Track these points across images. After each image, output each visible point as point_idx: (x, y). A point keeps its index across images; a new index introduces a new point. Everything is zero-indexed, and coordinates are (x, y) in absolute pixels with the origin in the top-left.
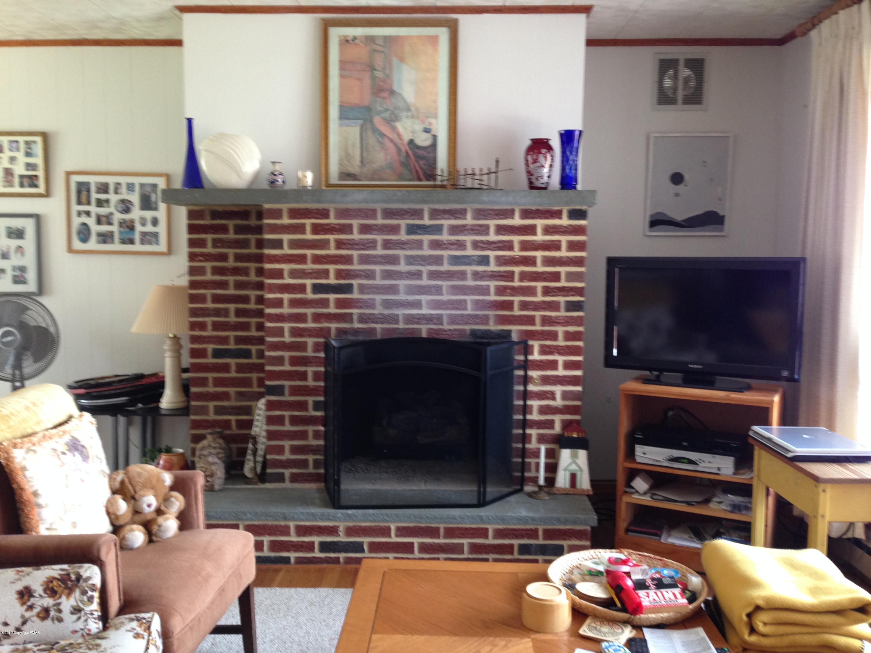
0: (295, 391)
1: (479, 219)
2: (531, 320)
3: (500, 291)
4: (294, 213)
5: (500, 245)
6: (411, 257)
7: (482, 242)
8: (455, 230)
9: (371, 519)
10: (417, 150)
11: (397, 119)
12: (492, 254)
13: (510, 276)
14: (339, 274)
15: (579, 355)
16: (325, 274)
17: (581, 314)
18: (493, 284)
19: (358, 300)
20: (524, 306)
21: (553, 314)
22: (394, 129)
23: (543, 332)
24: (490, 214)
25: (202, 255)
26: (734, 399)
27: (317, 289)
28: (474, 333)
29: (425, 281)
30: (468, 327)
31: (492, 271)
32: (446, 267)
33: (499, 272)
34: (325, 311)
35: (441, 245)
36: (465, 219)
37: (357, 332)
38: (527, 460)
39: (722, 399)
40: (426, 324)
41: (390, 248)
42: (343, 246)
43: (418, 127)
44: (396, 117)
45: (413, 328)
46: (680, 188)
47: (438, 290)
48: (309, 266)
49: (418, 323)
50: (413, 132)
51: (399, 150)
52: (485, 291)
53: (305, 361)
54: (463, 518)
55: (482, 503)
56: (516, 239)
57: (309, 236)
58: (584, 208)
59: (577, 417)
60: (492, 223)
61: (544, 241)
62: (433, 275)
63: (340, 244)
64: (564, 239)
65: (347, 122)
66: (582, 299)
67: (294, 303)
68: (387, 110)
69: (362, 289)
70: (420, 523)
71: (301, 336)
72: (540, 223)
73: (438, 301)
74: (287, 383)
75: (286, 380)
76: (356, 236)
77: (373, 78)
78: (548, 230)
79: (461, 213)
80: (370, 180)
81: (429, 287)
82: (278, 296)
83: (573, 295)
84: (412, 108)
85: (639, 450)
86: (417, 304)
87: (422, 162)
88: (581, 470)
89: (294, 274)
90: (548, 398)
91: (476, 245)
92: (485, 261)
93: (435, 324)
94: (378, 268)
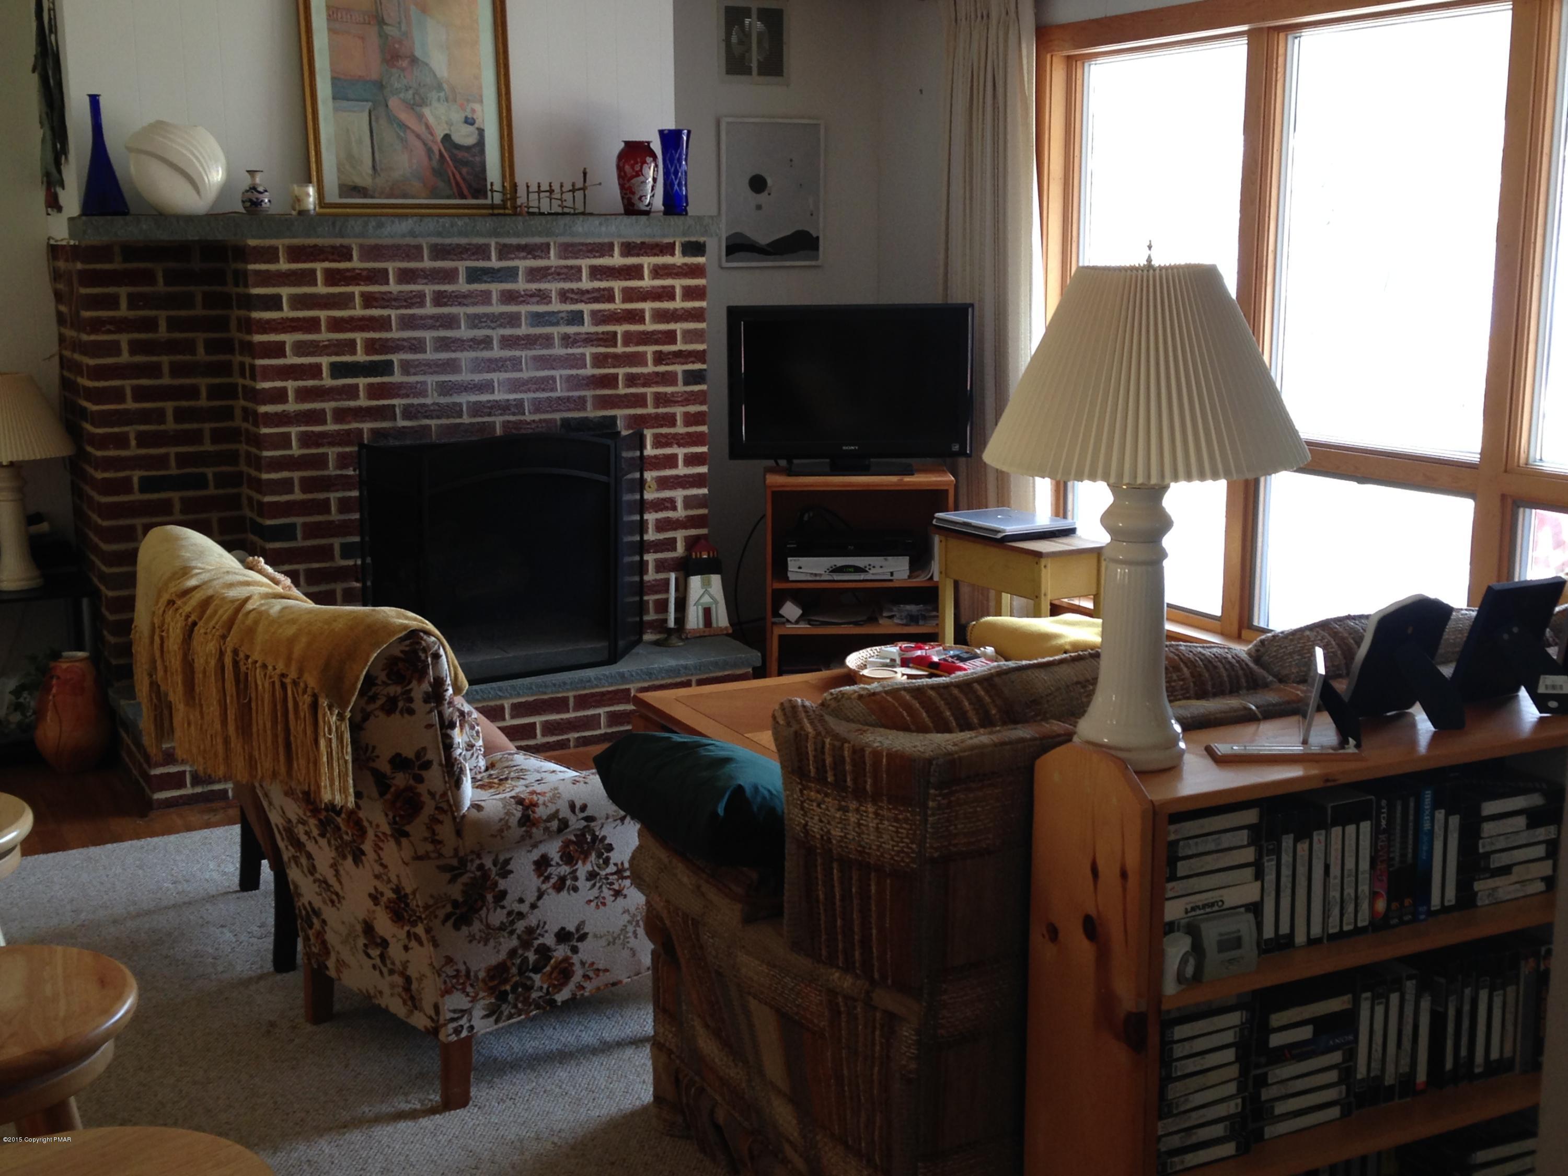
0: (313, 531)
1: (566, 258)
2: (640, 401)
3: (599, 361)
4: (296, 254)
5: (595, 295)
6: (476, 316)
7: (572, 291)
8: (535, 274)
9: (478, 697)
10: (456, 152)
11: (423, 102)
12: (586, 308)
13: (610, 339)
14: (371, 346)
15: (703, 444)
16: (351, 346)
17: (704, 387)
18: (589, 352)
19: (400, 385)
20: (632, 380)
21: (669, 390)
22: (420, 117)
23: (657, 416)
24: (581, 250)
25: (111, 321)
26: (908, 483)
27: (338, 370)
28: (566, 422)
29: (496, 352)
30: (557, 416)
31: (588, 333)
32: (524, 330)
33: (597, 333)
34: (352, 404)
35: (518, 297)
36: (549, 258)
37: (402, 432)
38: (646, 598)
39: (895, 484)
40: (501, 415)
41: (445, 305)
42: (375, 304)
43: (457, 116)
44: (423, 99)
45: (484, 423)
46: (762, 198)
47: (516, 364)
48: (324, 336)
49: (490, 415)
50: (450, 123)
51: (429, 151)
52: (578, 362)
53: (327, 484)
54: (600, 679)
55: (612, 659)
56: (617, 285)
57: (321, 289)
58: (702, 240)
59: (704, 531)
60: (585, 263)
61: (653, 287)
62: (508, 342)
63: (369, 300)
64: (678, 284)
65: (345, 104)
66: (704, 367)
67: (304, 395)
68: (407, 89)
69: (407, 367)
70: (545, 693)
71: (318, 445)
72: (647, 262)
73: (517, 380)
74: (299, 520)
75: (298, 515)
76: (393, 287)
77: (383, 36)
78: (658, 272)
79: (541, 250)
80: (388, 197)
81: (503, 360)
82: (278, 384)
83: (693, 362)
84: (445, 86)
85: (793, 564)
86: (487, 387)
87: (464, 170)
88: (716, 602)
89: (301, 349)
90: (666, 509)
91: (564, 296)
92: (576, 318)
93: (514, 414)
94: (428, 335)
